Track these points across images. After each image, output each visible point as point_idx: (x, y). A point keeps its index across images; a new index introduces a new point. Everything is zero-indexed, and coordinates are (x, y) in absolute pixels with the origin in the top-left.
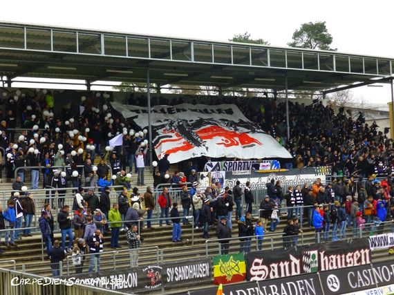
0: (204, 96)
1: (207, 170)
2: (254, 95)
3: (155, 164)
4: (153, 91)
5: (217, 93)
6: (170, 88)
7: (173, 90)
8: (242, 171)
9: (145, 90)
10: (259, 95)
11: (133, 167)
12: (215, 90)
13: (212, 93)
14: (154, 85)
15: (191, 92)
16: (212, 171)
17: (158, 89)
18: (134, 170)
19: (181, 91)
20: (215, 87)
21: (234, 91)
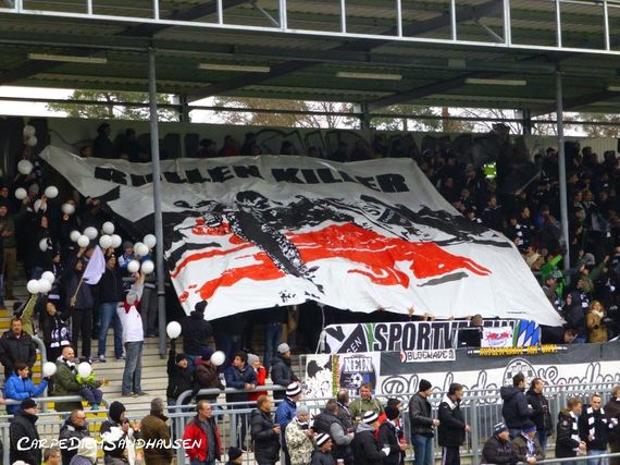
0: (319, 131)
1: (327, 350)
2: (464, 128)
3: (174, 329)
4: (167, 116)
5: (357, 123)
6: (218, 109)
7: (227, 114)
8: (432, 351)
9: (144, 113)
10: (480, 128)
11: (110, 341)
12: (350, 114)
13: (341, 123)
14: (171, 99)
15: (279, 121)
16: (343, 350)
17: (183, 110)
18: (110, 350)
19: (250, 116)
20: (349, 105)
21: (404, 117)
